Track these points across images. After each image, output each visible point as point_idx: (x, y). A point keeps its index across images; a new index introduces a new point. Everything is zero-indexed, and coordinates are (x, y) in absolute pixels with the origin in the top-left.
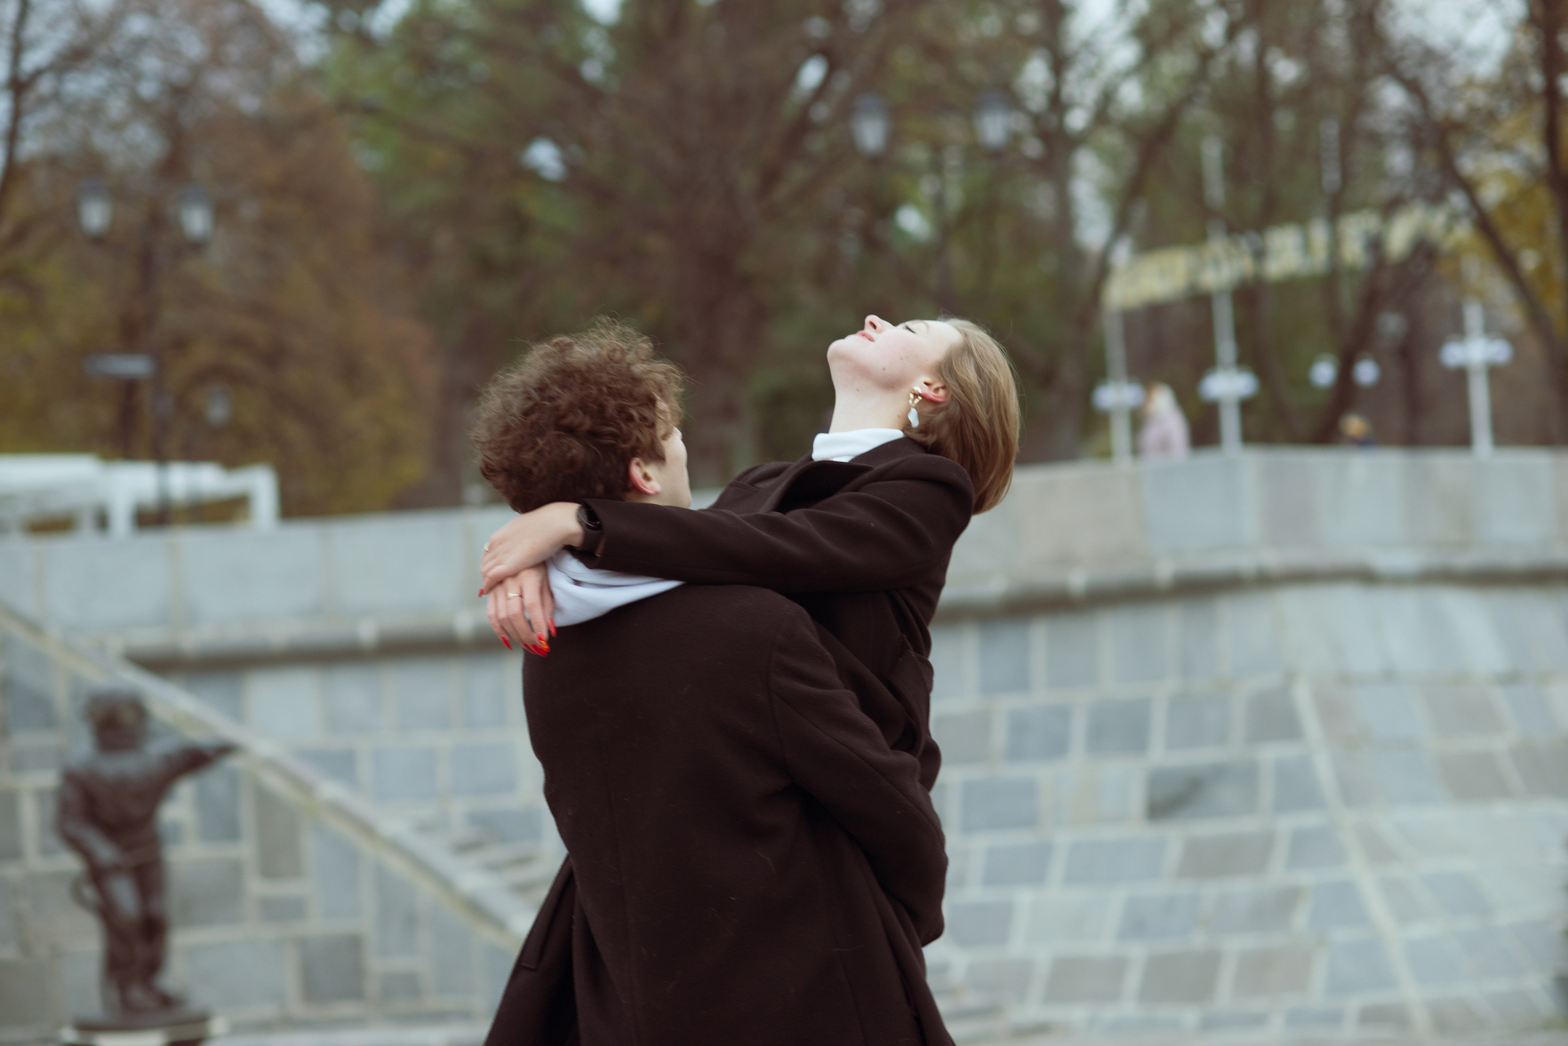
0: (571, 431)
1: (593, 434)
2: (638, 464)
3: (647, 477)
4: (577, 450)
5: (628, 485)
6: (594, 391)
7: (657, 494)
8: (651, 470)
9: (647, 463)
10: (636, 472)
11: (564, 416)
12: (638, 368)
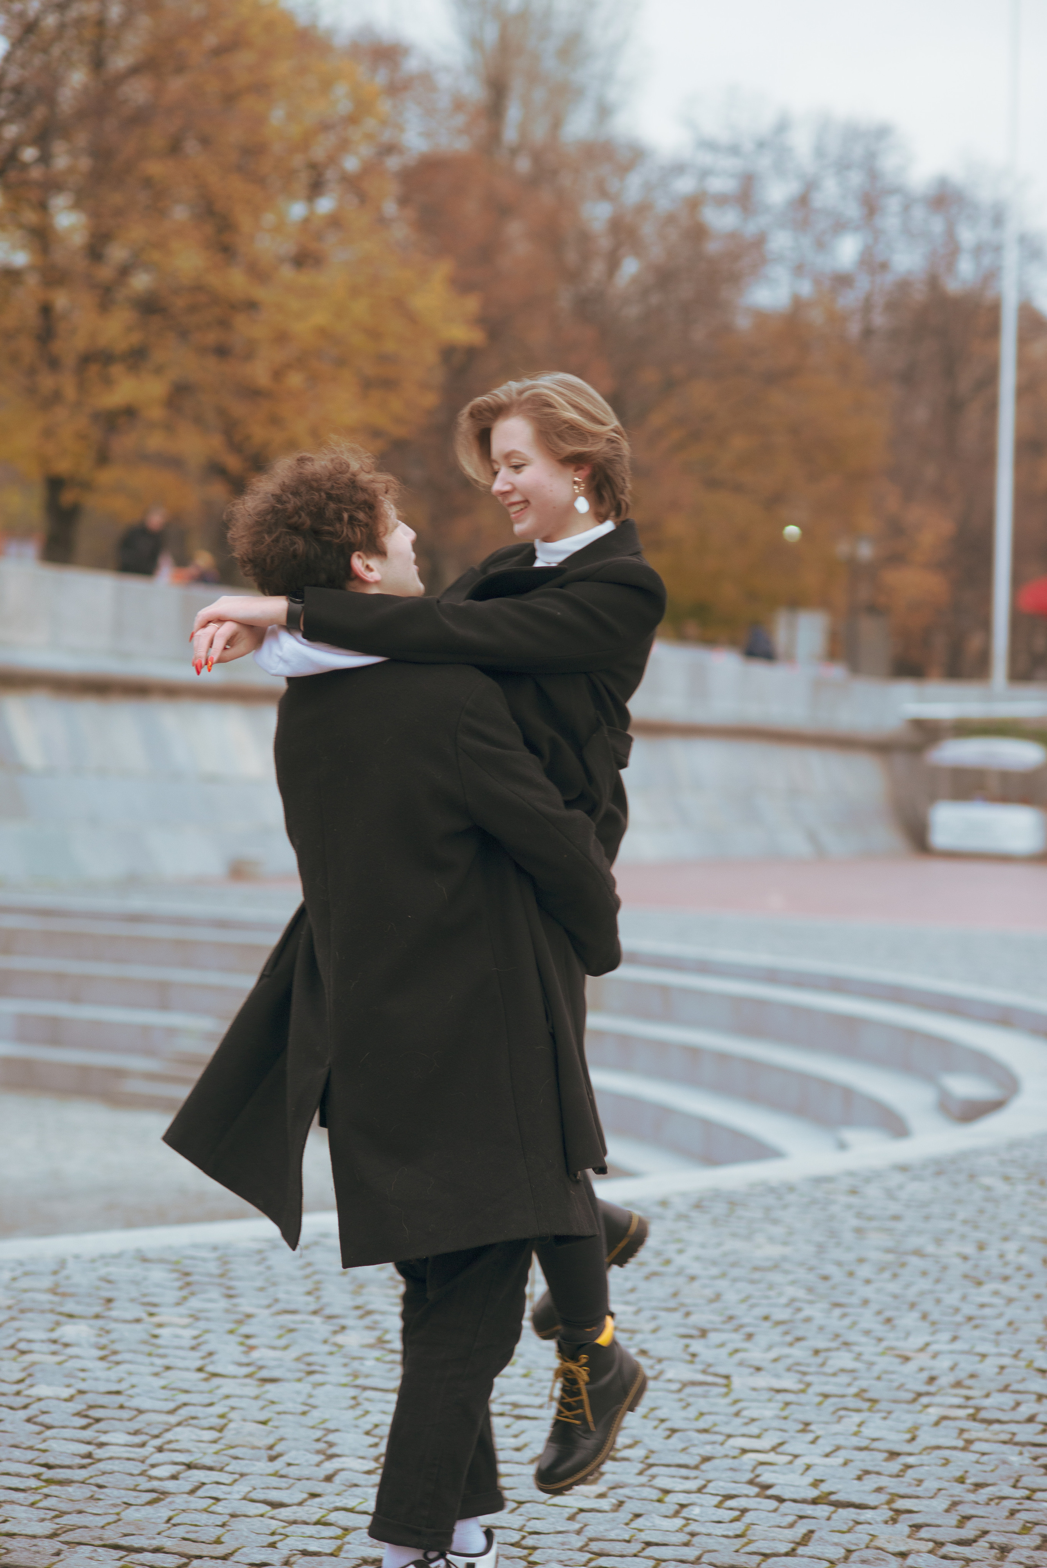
0: (295, 529)
1: (316, 533)
2: (359, 557)
3: (368, 567)
4: (300, 545)
5: (349, 573)
6: (316, 496)
7: (377, 583)
8: (373, 563)
9: (368, 557)
10: (357, 563)
11: (290, 518)
12: (364, 477)
